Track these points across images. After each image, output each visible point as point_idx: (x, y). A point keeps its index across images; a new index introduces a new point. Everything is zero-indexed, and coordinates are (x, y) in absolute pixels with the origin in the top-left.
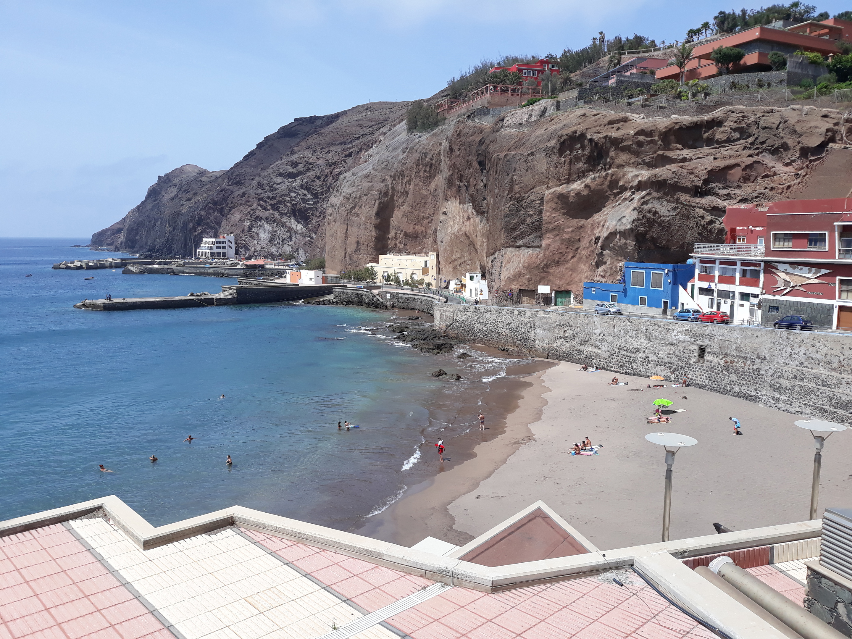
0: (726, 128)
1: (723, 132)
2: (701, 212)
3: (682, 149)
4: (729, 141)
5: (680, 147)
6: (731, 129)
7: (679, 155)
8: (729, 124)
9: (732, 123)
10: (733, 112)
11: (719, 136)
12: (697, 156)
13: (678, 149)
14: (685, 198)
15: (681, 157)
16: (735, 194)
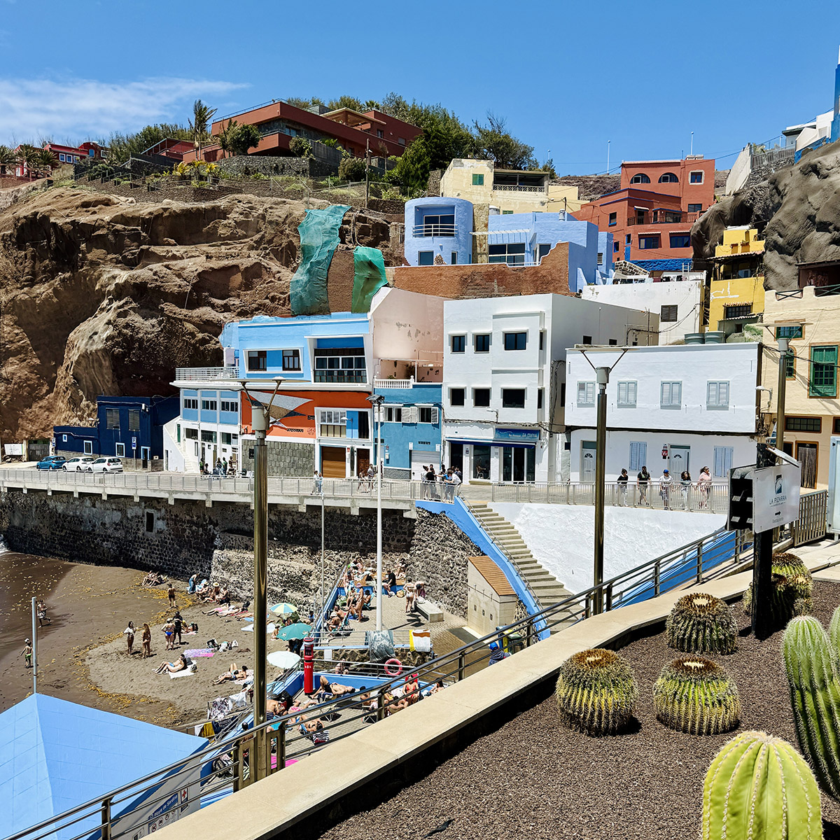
0: (230, 221)
1: (225, 226)
2: (190, 327)
3: (175, 245)
4: (233, 237)
5: (173, 241)
6: (235, 222)
7: (168, 252)
8: (234, 216)
9: (237, 215)
10: (240, 202)
11: (221, 231)
12: (190, 254)
13: (169, 244)
14: (169, 308)
15: (170, 254)
16: (234, 305)
